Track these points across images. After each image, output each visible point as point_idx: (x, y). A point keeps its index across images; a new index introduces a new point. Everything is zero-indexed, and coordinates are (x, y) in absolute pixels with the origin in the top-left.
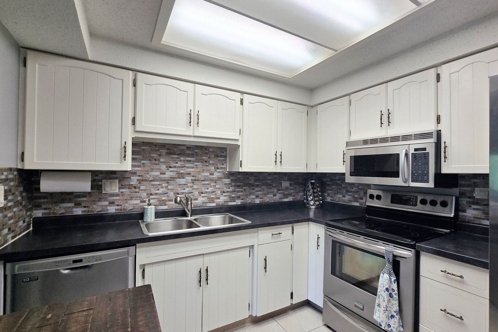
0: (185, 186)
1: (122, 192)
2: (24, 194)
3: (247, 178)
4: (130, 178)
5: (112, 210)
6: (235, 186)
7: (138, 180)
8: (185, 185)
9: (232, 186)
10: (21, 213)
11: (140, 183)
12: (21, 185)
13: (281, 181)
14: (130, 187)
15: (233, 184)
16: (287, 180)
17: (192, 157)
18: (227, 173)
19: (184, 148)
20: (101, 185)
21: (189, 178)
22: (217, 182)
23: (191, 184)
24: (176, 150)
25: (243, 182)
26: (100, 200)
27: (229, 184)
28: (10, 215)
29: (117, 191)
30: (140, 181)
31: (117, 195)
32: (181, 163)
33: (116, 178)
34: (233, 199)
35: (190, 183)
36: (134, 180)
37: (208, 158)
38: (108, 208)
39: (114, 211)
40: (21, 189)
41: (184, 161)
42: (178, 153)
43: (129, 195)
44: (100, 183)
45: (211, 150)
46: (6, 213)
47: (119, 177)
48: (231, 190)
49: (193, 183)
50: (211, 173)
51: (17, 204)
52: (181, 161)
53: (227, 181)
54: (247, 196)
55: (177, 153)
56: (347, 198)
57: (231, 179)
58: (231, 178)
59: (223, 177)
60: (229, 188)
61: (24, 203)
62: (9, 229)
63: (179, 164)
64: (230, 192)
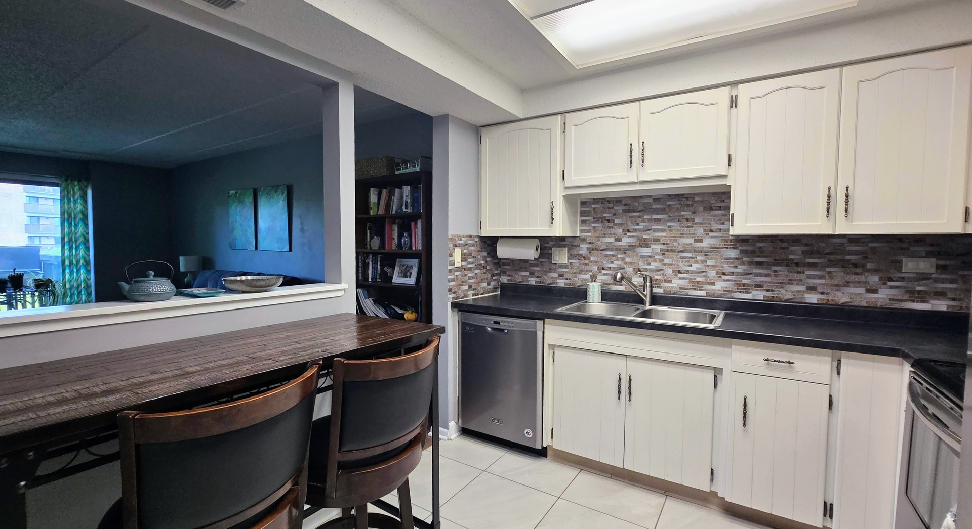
0: (650, 260)
1: (571, 263)
2: (488, 259)
3: (783, 248)
4: (579, 246)
5: (561, 283)
6: (750, 263)
7: (588, 249)
8: (650, 257)
9: (743, 263)
10: (484, 276)
11: (590, 253)
12: (483, 250)
13: (898, 258)
14: (579, 257)
15: (745, 259)
16: (924, 254)
17: (662, 214)
18: (731, 238)
19: (650, 200)
20: (551, 254)
21: (658, 248)
22: (709, 254)
23: (661, 257)
24: (636, 204)
25: (770, 257)
26: (550, 270)
27: (736, 259)
28: (470, 275)
29: (566, 262)
30: (590, 250)
31: (566, 267)
32: (644, 224)
33: (565, 246)
34: (745, 288)
35: (658, 254)
36: (584, 249)
38: (558, 281)
39: (563, 285)
40: (485, 254)
41: (650, 220)
42: (641, 208)
43: (578, 267)
44: (550, 252)
45: (697, 199)
46: (466, 272)
47: (568, 245)
48: (741, 271)
49: (664, 254)
50: (696, 238)
51: (479, 266)
52: (644, 221)
53: (733, 253)
54: (781, 284)
55: (639, 210)
57: (740, 250)
58: (740, 248)
59: (722, 245)
60: (736, 267)
61: (488, 267)
62: (470, 287)
63: (642, 226)
64: (738, 274)
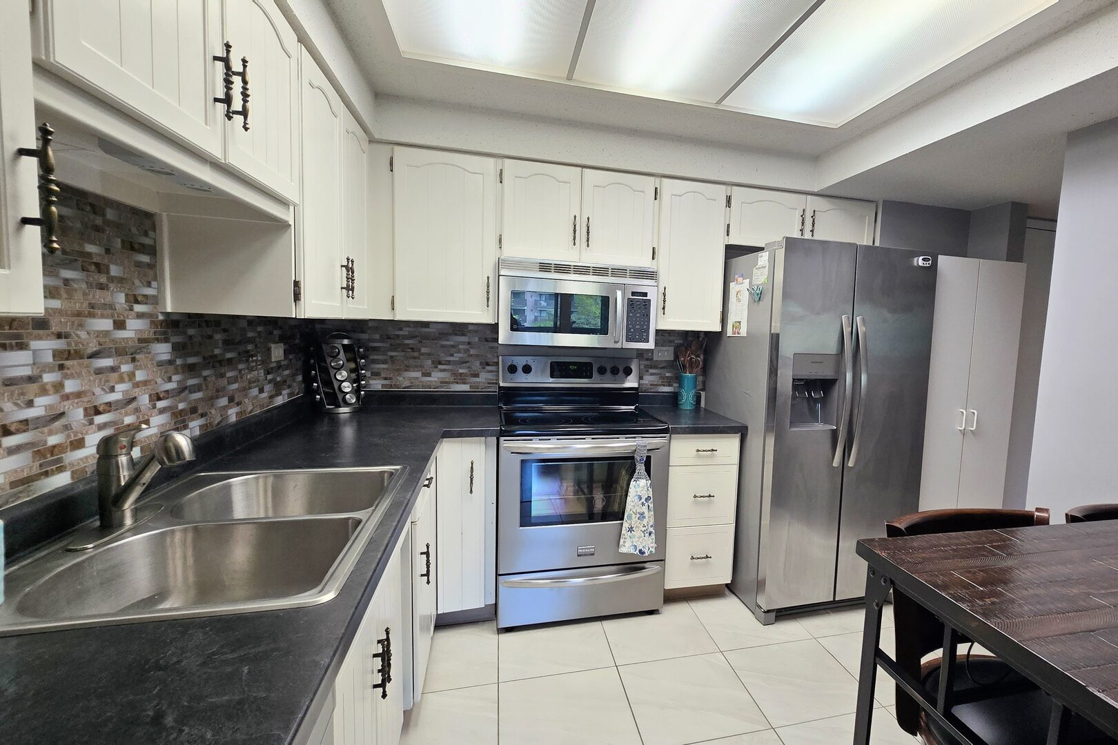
0: (31, 389)
3: (208, 337)
6: (183, 369)
8: (29, 379)
9: (176, 371)
13: (274, 345)
15: (178, 361)
18: (160, 317)
21: (45, 346)
22: (137, 357)
23: (55, 376)
25: (200, 352)
34: (182, 420)
37: (103, 252)
45: (110, 214)
49: (61, 367)
50: (116, 318)
53: (164, 351)
54: (211, 400)
56: (436, 376)
57: (172, 344)
58: (173, 338)
59: (152, 336)
